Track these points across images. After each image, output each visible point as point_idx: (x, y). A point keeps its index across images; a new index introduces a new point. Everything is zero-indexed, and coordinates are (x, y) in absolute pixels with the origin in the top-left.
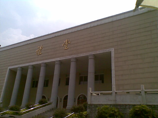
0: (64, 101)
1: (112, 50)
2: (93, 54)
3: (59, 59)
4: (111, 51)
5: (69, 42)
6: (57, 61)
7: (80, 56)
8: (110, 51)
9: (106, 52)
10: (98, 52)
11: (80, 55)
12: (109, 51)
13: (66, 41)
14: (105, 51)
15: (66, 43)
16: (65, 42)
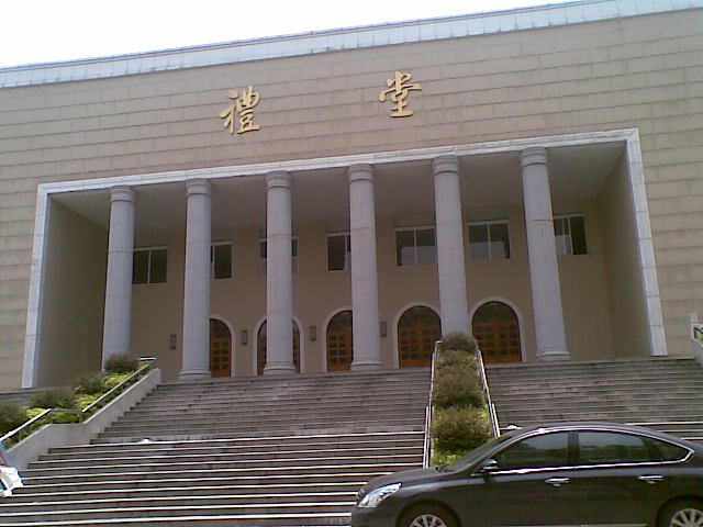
0: (331, 338)
1: (632, 137)
2: (546, 145)
3: (369, 159)
4: (626, 141)
5: (416, 86)
6: (360, 167)
7: (480, 151)
8: (622, 138)
9: (601, 140)
10: (568, 140)
11: (484, 147)
12: (618, 139)
13: (399, 82)
14: (600, 137)
15: (398, 88)
16: (390, 84)
